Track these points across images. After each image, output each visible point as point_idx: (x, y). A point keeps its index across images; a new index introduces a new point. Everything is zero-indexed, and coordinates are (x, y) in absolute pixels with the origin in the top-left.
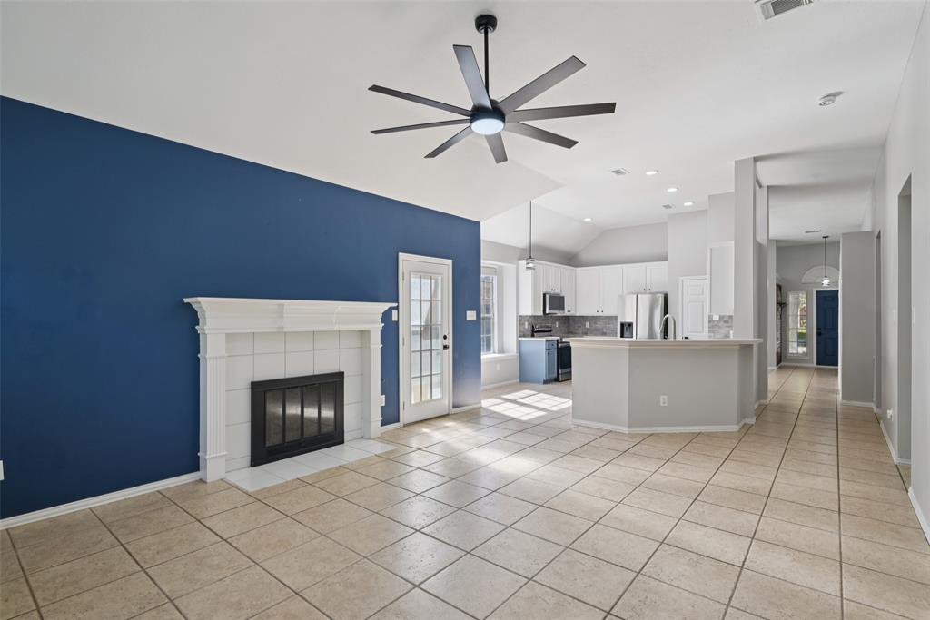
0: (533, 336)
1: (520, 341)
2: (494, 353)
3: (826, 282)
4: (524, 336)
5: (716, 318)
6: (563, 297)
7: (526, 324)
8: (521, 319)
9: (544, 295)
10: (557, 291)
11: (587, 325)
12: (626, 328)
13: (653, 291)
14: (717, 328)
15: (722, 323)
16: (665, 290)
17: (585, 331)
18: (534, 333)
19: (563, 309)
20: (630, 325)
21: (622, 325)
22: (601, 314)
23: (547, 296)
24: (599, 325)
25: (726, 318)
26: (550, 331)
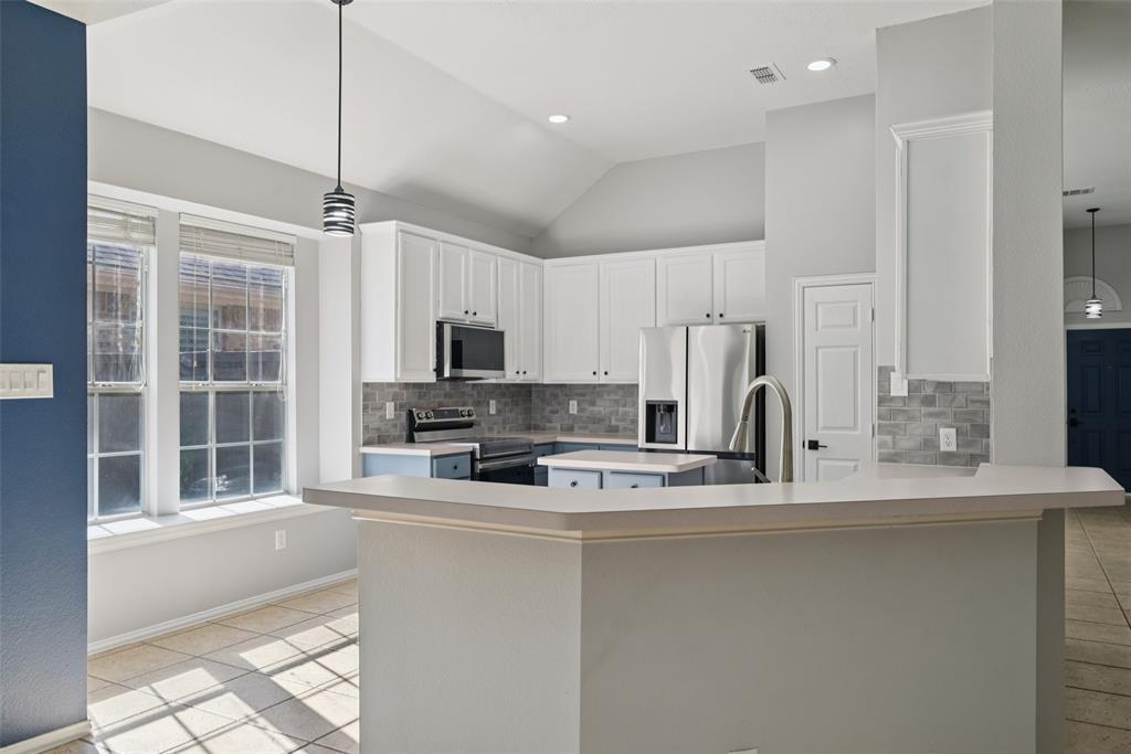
0: (411, 440)
1: (365, 455)
2: (287, 492)
3: (1094, 309)
4: (382, 440)
5: (899, 388)
6: (501, 334)
7: (390, 406)
8: (369, 395)
9: (440, 325)
10: (485, 318)
11: (573, 407)
12: (661, 416)
13: (728, 317)
14: (900, 420)
15: (915, 406)
16: (758, 316)
17: (568, 422)
18: (413, 431)
19: (500, 366)
20: (671, 408)
21: (652, 408)
22: (603, 380)
23: (447, 330)
24: (602, 407)
25: (929, 391)
26: (469, 425)
